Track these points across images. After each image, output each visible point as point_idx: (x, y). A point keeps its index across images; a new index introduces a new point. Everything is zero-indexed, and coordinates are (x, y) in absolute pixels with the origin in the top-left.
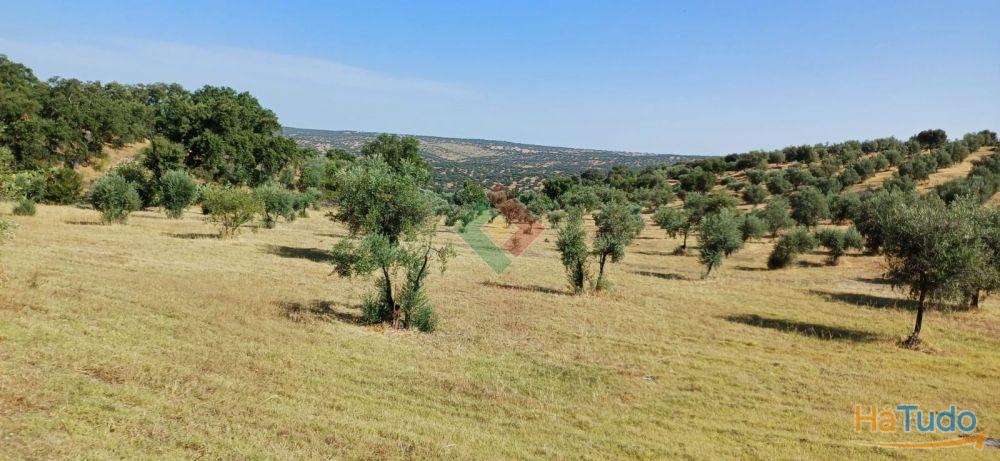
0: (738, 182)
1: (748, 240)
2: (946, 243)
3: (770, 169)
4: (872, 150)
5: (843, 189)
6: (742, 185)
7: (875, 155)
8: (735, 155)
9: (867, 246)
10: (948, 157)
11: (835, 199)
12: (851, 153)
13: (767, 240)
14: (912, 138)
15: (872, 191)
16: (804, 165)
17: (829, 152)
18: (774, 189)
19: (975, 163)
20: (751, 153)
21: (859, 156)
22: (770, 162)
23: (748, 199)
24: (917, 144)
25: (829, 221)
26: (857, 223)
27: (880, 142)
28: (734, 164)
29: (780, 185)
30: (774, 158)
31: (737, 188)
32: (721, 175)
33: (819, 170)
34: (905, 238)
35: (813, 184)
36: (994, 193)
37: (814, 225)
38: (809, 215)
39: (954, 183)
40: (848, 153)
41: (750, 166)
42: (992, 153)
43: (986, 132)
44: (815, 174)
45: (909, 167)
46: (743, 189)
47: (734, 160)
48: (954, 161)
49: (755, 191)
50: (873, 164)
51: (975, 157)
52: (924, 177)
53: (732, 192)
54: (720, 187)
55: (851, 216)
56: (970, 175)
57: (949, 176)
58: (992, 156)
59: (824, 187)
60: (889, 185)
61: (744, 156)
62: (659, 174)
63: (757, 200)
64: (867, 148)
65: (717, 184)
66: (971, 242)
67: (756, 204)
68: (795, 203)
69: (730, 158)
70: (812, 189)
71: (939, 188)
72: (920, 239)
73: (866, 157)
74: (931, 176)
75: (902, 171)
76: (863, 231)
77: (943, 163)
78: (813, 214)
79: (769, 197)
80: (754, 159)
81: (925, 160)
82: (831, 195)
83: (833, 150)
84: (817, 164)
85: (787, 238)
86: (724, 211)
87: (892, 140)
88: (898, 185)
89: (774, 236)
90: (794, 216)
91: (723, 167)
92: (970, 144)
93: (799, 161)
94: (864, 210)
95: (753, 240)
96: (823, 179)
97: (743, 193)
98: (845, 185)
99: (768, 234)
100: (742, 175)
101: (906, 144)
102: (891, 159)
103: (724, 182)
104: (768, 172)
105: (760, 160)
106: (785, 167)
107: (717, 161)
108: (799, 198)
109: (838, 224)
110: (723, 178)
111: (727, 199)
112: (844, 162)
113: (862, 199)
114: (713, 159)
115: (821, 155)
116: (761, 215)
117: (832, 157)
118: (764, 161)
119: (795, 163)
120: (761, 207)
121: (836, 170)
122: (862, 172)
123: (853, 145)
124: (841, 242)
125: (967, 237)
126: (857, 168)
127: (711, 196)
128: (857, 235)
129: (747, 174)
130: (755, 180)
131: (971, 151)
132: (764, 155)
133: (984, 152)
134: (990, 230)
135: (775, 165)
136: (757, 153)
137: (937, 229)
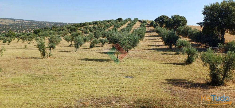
0: (83, 29)
1: (86, 42)
2: (122, 40)
3: (89, 26)
4: (110, 22)
5: (104, 30)
6: (84, 30)
7: (110, 23)
8: (82, 23)
9: (109, 42)
10: (123, 23)
11: (103, 32)
12: (106, 23)
13: (89, 42)
14: (117, 19)
15: (110, 31)
16: (97, 25)
17: (101, 22)
18: (90, 31)
19: (127, 25)
20: (85, 22)
21: (107, 23)
22: (89, 25)
23: (85, 33)
24: (117, 20)
25: (102, 37)
26: (107, 37)
27: (111, 20)
28: (82, 25)
29: (92, 30)
30: (90, 24)
31: (83, 31)
32: (79, 28)
33: (99, 26)
34: (115, 40)
35: (98, 29)
36: (131, 30)
37: (99, 38)
38: (98, 36)
39: (124, 29)
40: (105, 23)
41: (85, 26)
42: (130, 22)
43: (129, 18)
44: (99, 27)
45: (116, 25)
46: (84, 31)
47: (82, 24)
48: (124, 24)
49: (87, 31)
50: (110, 25)
51: (127, 23)
52: (119, 28)
53: (82, 32)
54: (79, 30)
55: (106, 36)
56: (127, 27)
57: (123, 27)
58: (130, 23)
59: (100, 30)
60: (113, 29)
61: (84, 23)
62: (64, 28)
63: (87, 33)
64: (108, 21)
65: (78, 30)
66: (126, 40)
67: (87, 34)
68: (95, 34)
69: (81, 24)
70: (98, 31)
71: (121, 30)
72: (117, 40)
73: (108, 23)
74: (120, 27)
75: (115, 26)
76: (108, 39)
77: (122, 25)
78: (99, 36)
79: (90, 32)
80: (86, 24)
81: (119, 24)
82: (102, 32)
83: (102, 22)
84: (99, 25)
85: (93, 41)
86: (79, 36)
87: (113, 20)
88: (114, 29)
89: (91, 41)
90: (95, 36)
91: (79, 26)
92: (127, 21)
93: (95, 24)
94: (108, 34)
95: (87, 42)
96: (100, 28)
97: (84, 32)
98: (105, 29)
99: (90, 41)
100: (84, 28)
101: (116, 21)
102: (113, 24)
103: (80, 29)
104: (89, 27)
105: (87, 24)
106: (93, 26)
107: (78, 24)
108: (96, 32)
109: (104, 38)
110: (80, 28)
111: (80, 33)
112: (104, 25)
113: (108, 32)
114: (77, 24)
115: (100, 23)
116: (88, 37)
117: (102, 24)
118: (88, 24)
119: (95, 25)
120: (88, 35)
121: (103, 26)
122: (108, 27)
123: (106, 21)
124: (104, 41)
125: (125, 39)
126: (107, 26)
127: (77, 33)
128: (107, 40)
129: (85, 27)
130: (86, 29)
131: (127, 22)
132: (88, 23)
133: (129, 22)
134: (129, 37)
135: (90, 25)
136: (86, 23)
137: (120, 38)
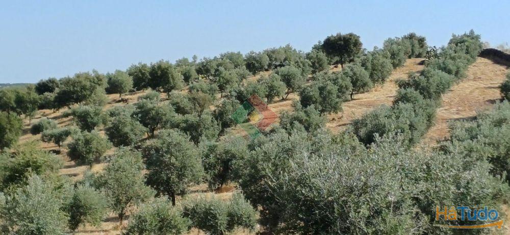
0: (60, 128)
1: (81, 227)
2: (364, 211)
3: (108, 104)
4: (261, 68)
5: (222, 133)
6: (67, 134)
7: (265, 75)
8: (52, 81)
9: (261, 222)
10: (365, 74)
11: (212, 149)
12: (231, 73)
13: (109, 226)
14: (316, 48)
15: (266, 134)
16: (163, 95)
17: (199, 71)
18: (118, 137)
19: (403, 85)
20: (78, 76)
21: (243, 77)
22: (109, 91)
23: (78, 156)
24: (323, 55)
25: (205, 186)
26: (244, 186)
27: (271, 54)
28: (51, 96)
29: (127, 129)
30: (114, 86)
31: (58, 139)
32: (31, 117)
33: (186, 104)
34: (309, 206)
35: (175, 126)
36: (429, 127)
37: (183, 193)
38: (174, 177)
39: (376, 116)
40: (225, 73)
41: (78, 100)
42: (421, 68)
43: (411, 37)
44: (179, 110)
45: (315, 93)
46: (69, 140)
47: (51, 90)
48: (374, 81)
49: (87, 142)
50: (263, 90)
51: (400, 74)
52: (335, 108)
53: (52, 145)
54: (30, 137)
55: (237, 177)
56: (396, 102)
57: (369, 105)
58: (422, 73)
59: (193, 131)
60: (288, 124)
61: (67, 82)
63: (91, 157)
64: (253, 65)
65: (25, 132)
66: (397, 206)
67: (90, 164)
68: (153, 159)
69: (43, 87)
70: (176, 136)
71: (357, 125)
72: (329, 205)
73: (252, 79)
74: (344, 106)
75: (306, 101)
76: (255, 198)
77: (358, 85)
78: (181, 176)
79: (112, 151)
80: (84, 88)
81: (335, 81)
82: (205, 143)
83: (203, 69)
84: (181, 93)
85: (141, 220)
86: (33, 179)
87: (287, 49)
88: (301, 121)
89: (121, 217)
90: (150, 181)
91: (34, 102)
92: (393, 55)
93: (154, 88)
94: (253, 164)
95: (88, 227)
96: (192, 118)
97: (69, 145)
98: (225, 125)
99: (112, 214)
100: (66, 115)
101: (308, 56)
102: (288, 80)
103: (36, 129)
104: (106, 109)
105: (92, 89)
106: (134, 99)
107: (23, 92)
108: (157, 150)
109: (218, 190)
110: (35, 121)
111: (40, 159)
112: (222, 88)
113: (251, 147)
114: (15, 88)
115: (187, 78)
116: (99, 184)
117: (203, 82)
118: (100, 91)
119: (149, 91)
120: (98, 168)
121: (211, 102)
123: (232, 59)
124: (223, 220)
125: (391, 198)
126: (241, 97)
127: (13, 155)
128: (245, 207)
129: (74, 113)
130: (86, 123)
131: (395, 66)
132: (98, 80)
133: (410, 67)
134: (422, 185)
135: (116, 96)
136: (87, 77)
137: (351, 190)
